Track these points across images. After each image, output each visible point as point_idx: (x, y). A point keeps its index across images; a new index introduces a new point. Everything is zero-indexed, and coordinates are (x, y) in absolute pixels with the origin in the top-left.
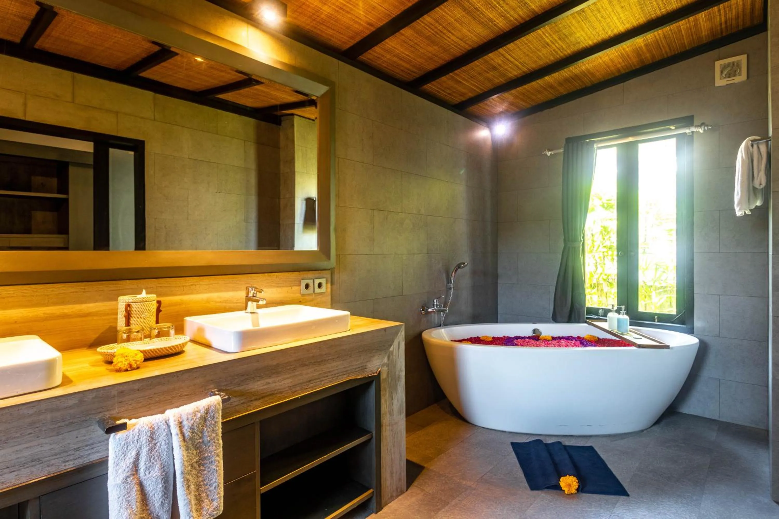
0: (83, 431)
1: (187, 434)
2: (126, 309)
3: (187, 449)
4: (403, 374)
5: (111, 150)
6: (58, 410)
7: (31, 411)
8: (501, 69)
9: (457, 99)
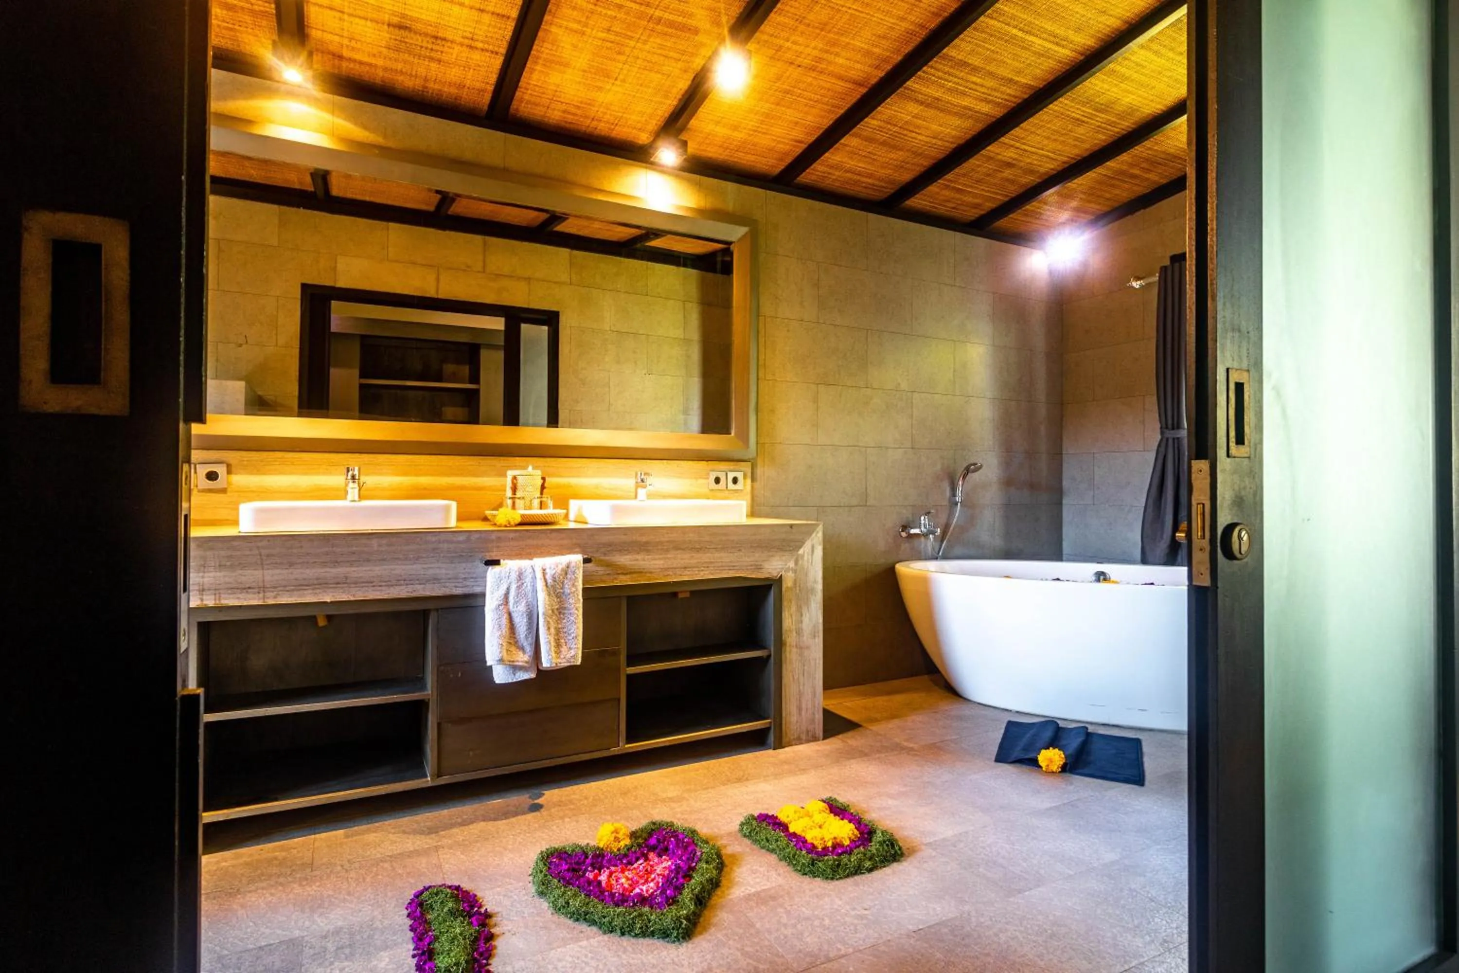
0: (469, 565)
1: (549, 581)
2: (513, 482)
3: (549, 594)
4: (819, 587)
5: (524, 326)
6: (452, 542)
7: (434, 539)
8: (1022, 164)
9: (972, 214)
